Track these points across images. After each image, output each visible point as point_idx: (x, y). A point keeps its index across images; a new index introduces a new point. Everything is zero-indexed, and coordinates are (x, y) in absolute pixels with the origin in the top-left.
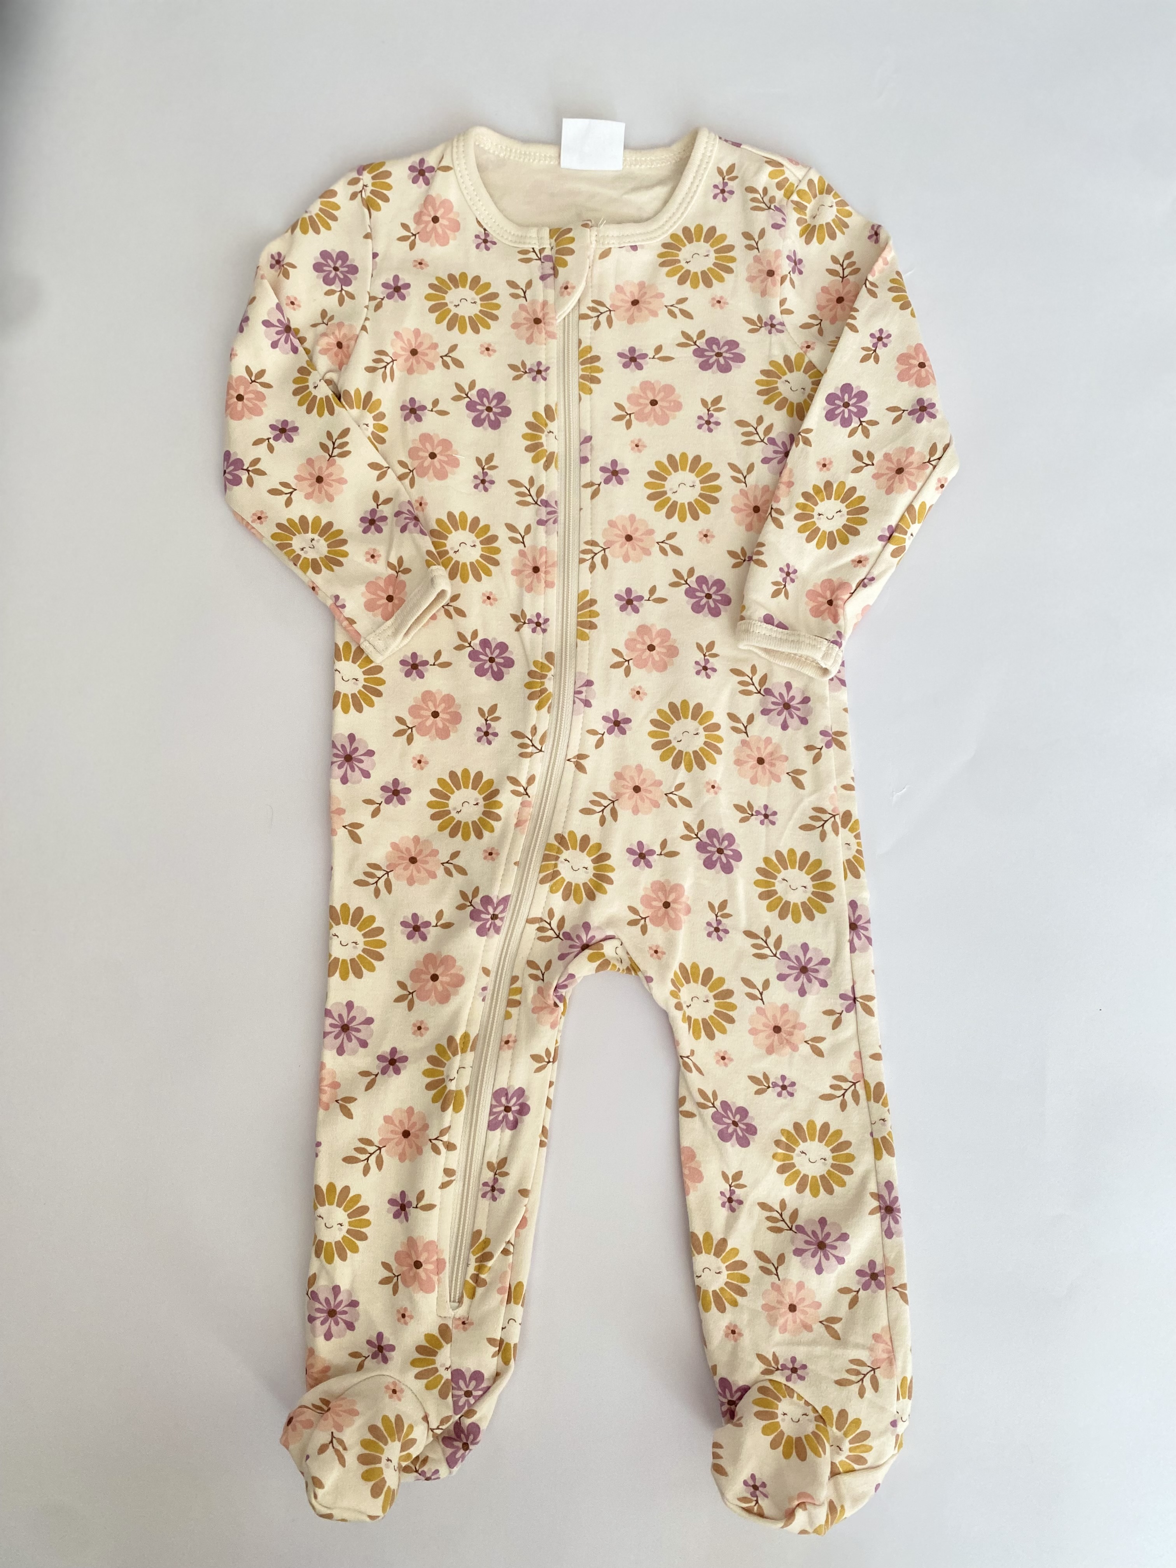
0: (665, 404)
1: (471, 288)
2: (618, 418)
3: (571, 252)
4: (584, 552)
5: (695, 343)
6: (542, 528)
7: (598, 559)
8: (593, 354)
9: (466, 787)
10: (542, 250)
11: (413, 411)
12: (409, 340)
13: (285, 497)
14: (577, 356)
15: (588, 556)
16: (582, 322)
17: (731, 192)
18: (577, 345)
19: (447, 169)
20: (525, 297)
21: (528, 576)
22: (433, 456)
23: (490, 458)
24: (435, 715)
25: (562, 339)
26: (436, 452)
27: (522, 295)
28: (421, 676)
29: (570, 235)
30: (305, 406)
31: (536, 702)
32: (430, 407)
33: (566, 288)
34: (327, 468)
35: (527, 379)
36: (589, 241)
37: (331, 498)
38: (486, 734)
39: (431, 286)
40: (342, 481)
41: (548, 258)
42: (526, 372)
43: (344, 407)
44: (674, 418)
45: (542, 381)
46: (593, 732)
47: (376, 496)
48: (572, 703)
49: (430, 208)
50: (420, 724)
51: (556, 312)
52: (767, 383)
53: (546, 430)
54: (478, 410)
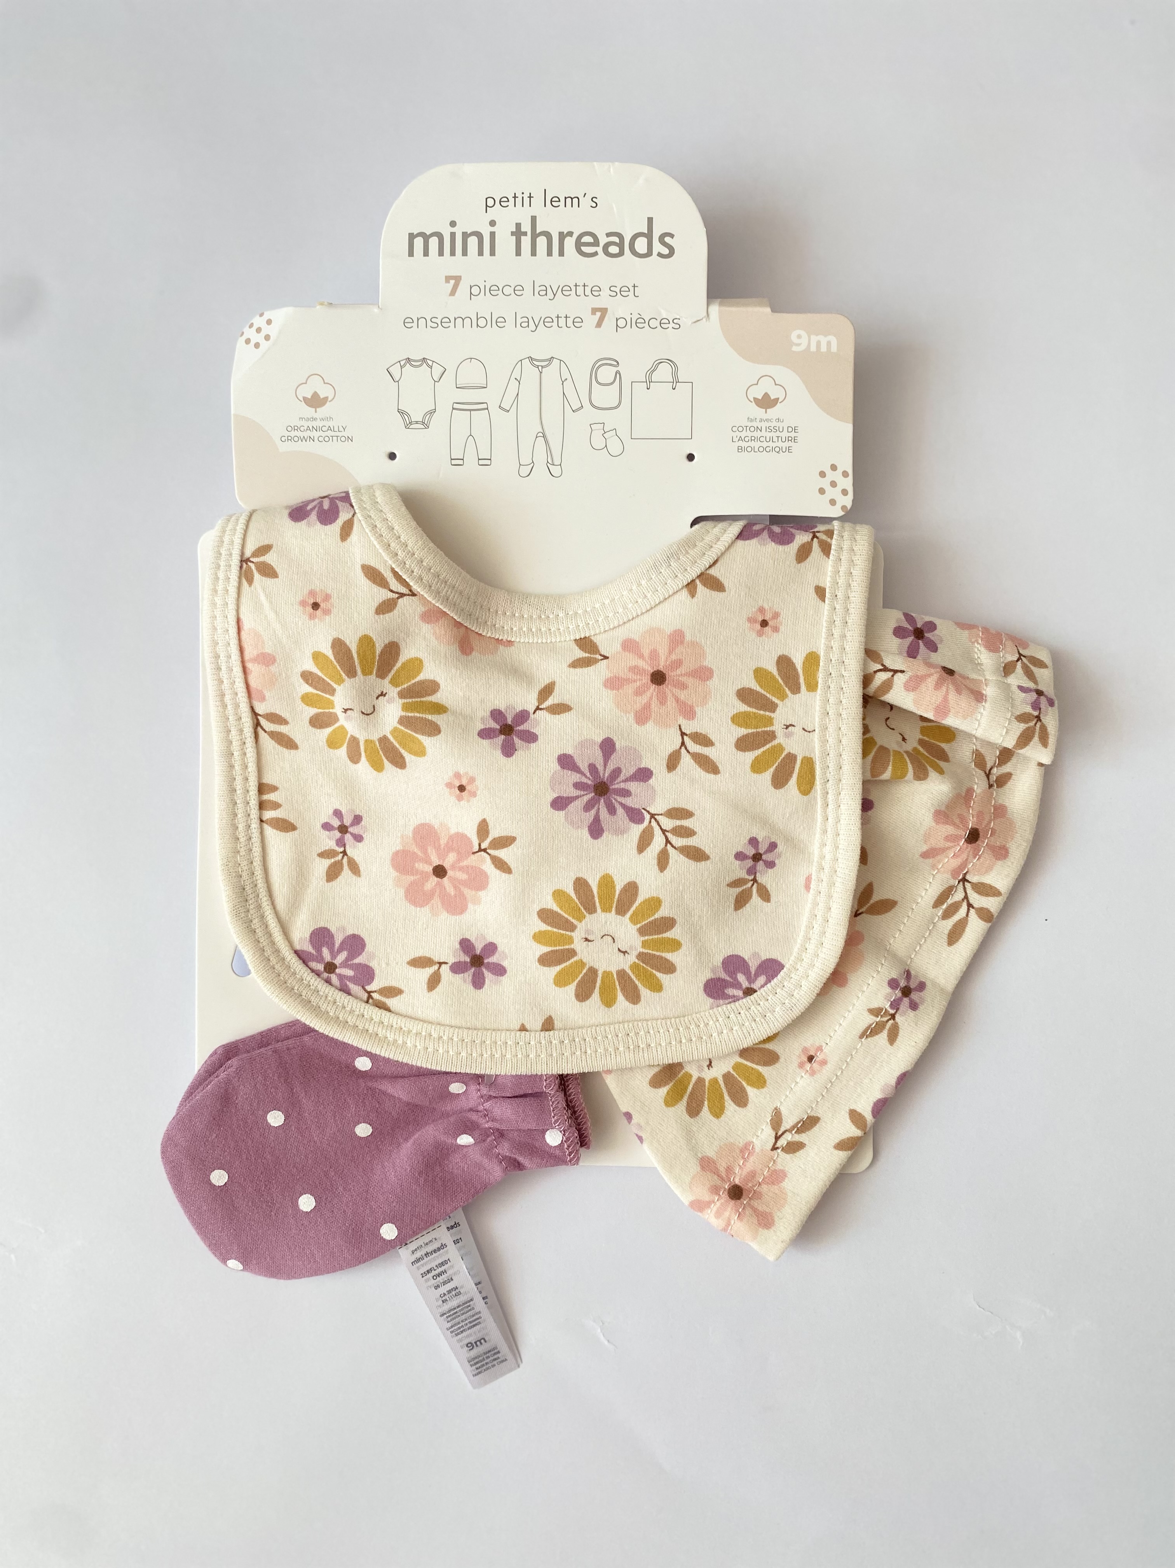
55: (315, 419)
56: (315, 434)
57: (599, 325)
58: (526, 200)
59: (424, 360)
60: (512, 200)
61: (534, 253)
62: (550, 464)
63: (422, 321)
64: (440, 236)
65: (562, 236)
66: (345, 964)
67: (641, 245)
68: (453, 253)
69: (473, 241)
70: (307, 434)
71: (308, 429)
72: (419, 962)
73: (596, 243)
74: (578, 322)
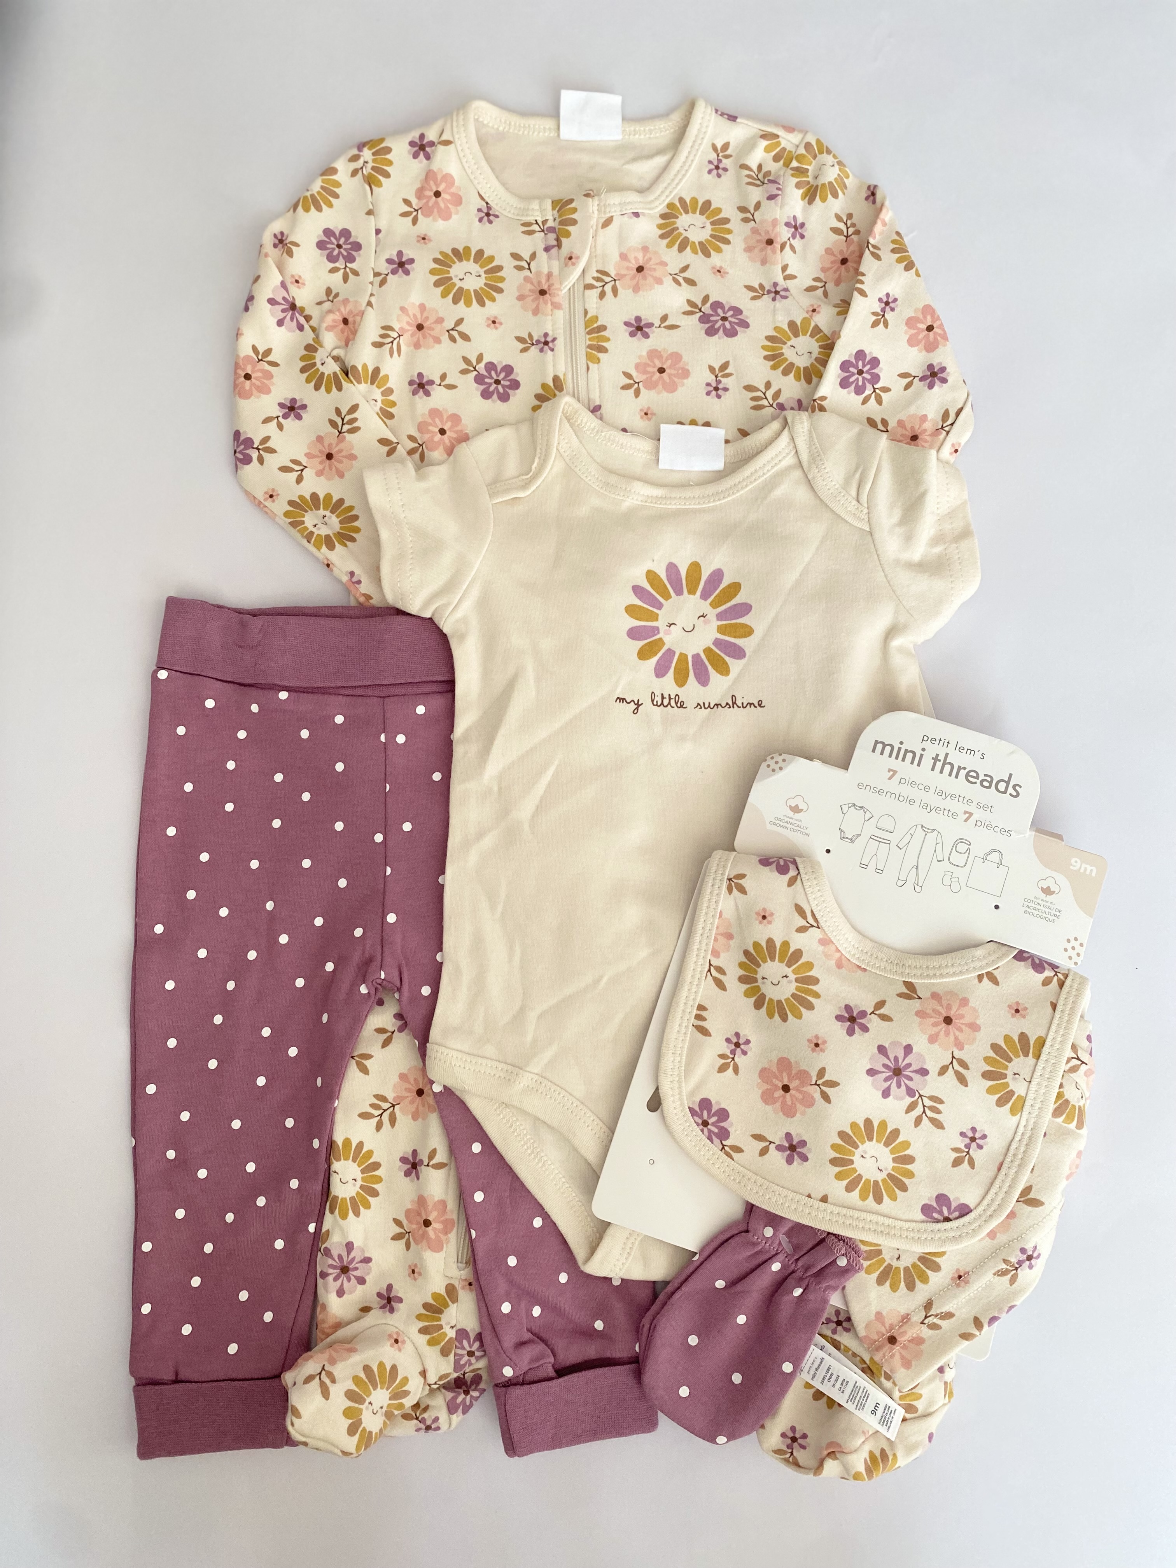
0: (673, 372)
1: (476, 261)
2: (626, 387)
3: (574, 222)
5: (700, 310)
8: (599, 323)
10: (545, 222)
11: (421, 386)
12: (414, 315)
13: (296, 474)
14: (583, 327)
16: (588, 292)
17: (726, 169)
18: (583, 316)
19: (447, 143)
20: (529, 269)
22: (442, 432)
25: (567, 310)
26: (446, 428)
27: (527, 266)
29: (573, 205)
30: (313, 383)
32: (438, 381)
33: (570, 258)
34: (337, 445)
35: (534, 350)
36: (591, 211)
37: (341, 474)
39: (436, 261)
40: (352, 457)
41: (552, 230)
42: (533, 344)
43: (352, 382)
44: (683, 385)
45: (549, 352)
49: (432, 183)
51: (561, 283)
52: (772, 349)
54: (486, 383)
55: (792, 818)
56: (789, 826)
57: (966, 820)
58: (946, 744)
59: (863, 807)
60: (938, 741)
61: (941, 772)
62: (916, 884)
63: (868, 788)
64: (892, 747)
65: (960, 768)
66: (713, 1124)
67: (1002, 786)
68: (897, 758)
69: (910, 755)
70: (785, 824)
71: (787, 822)
72: (758, 1137)
73: (977, 778)
74: (954, 815)
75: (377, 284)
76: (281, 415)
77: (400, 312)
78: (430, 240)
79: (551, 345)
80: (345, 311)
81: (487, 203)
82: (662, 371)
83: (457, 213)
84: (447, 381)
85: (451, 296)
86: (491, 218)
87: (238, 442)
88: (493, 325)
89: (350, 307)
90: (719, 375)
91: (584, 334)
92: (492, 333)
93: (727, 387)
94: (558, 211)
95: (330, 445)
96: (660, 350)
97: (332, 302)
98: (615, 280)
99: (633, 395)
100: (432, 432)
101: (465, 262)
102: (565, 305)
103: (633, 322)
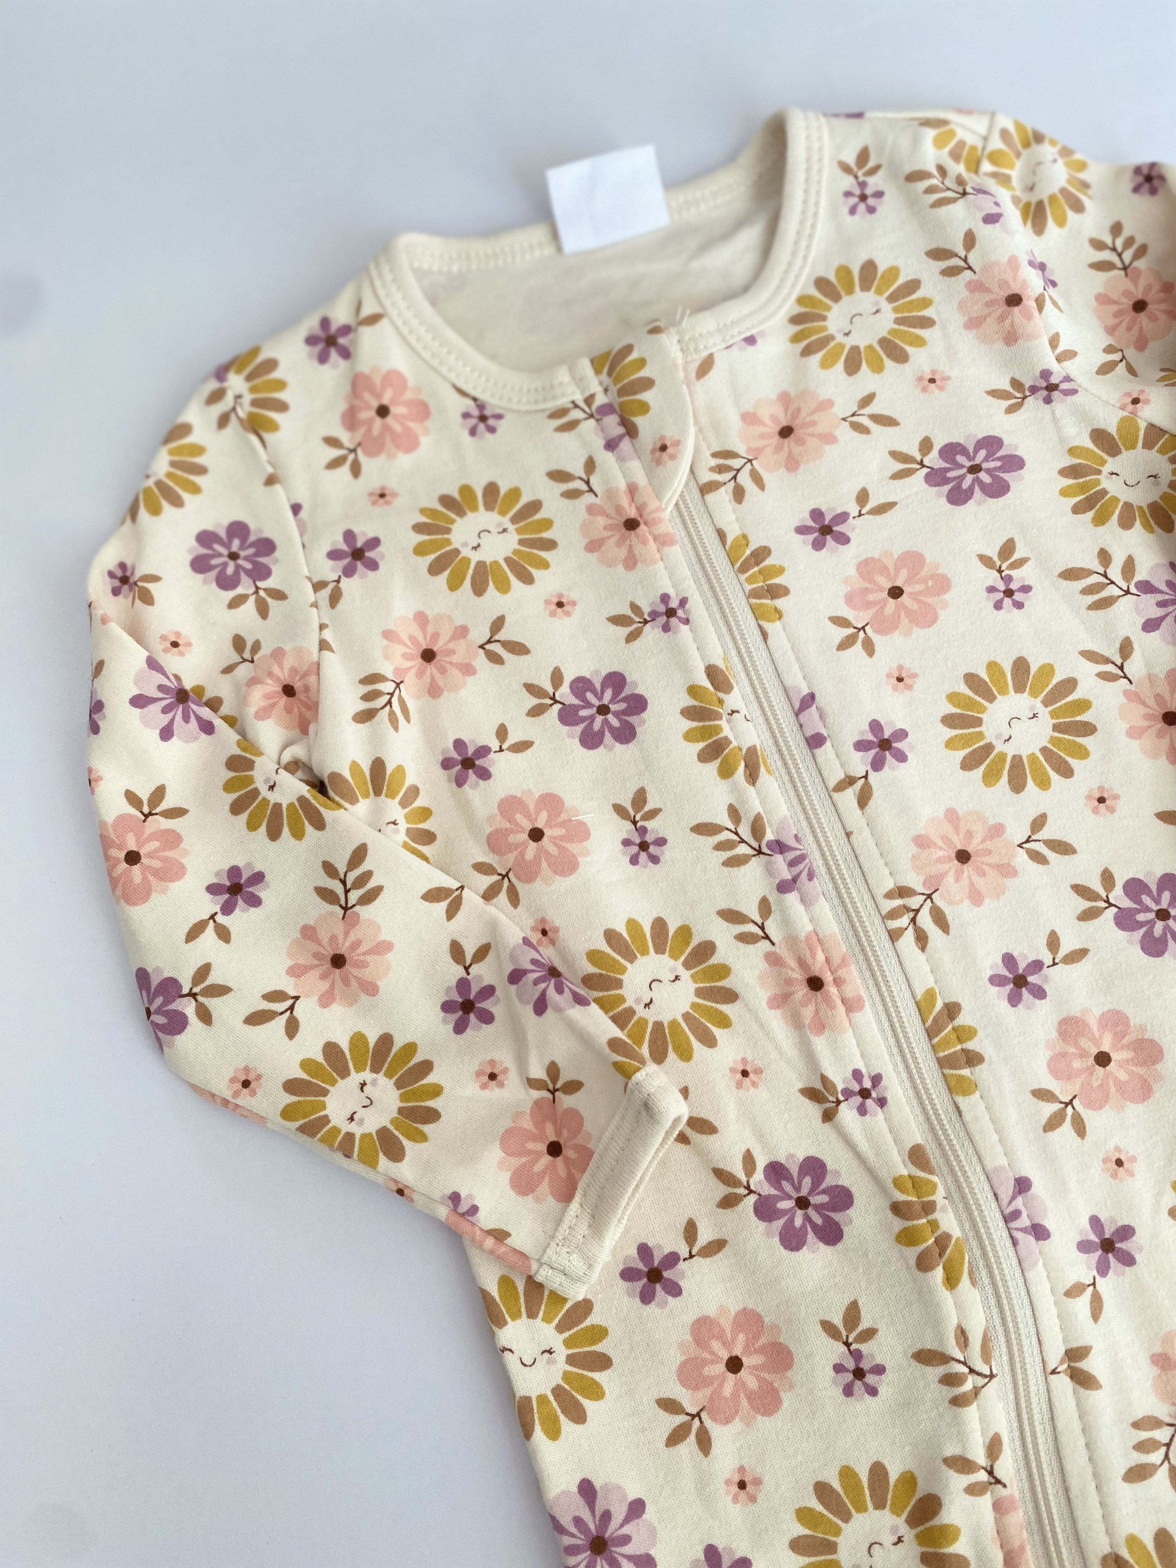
0: (919, 587)
1: (489, 507)
2: (846, 644)
3: (648, 383)
4: (893, 914)
5: (922, 464)
6: (792, 898)
7: (925, 920)
8: (753, 546)
9: (861, 1508)
10: (589, 400)
11: (468, 763)
12: (412, 638)
13: (283, 1019)
14: (726, 561)
15: (904, 921)
16: (710, 498)
17: (879, 194)
18: (717, 541)
19: (374, 319)
20: (591, 490)
21: (805, 1003)
22: (536, 835)
23: (640, 798)
24: (734, 1365)
25: (686, 540)
26: (540, 825)
27: (584, 487)
28: (675, 1290)
29: (634, 355)
30: (263, 829)
31: (939, 1273)
32: (495, 745)
33: (663, 448)
34: (347, 934)
35: (651, 632)
36: (670, 356)
37: (371, 989)
38: (859, 1374)
39: (418, 528)
40: (383, 948)
41: (607, 409)
42: (646, 622)
43: (340, 806)
44: (945, 605)
45: (684, 628)
46: (1075, 1291)
47: (456, 951)
48: (1009, 1243)
49: (367, 396)
50: (711, 1399)
51: (659, 498)
52: (1083, 488)
53: (724, 711)
54: (583, 719)
75: (324, 602)
76: (217, 908)
77: (385, 642)
78: (395, 495)
79: (680, 613)
80: (283, 674)
81: (475, 399)
82: (896, 592)
83: (427, 432)
84: (511, 740)
85: (467, 583)
86: (491, 422)
87: (148, 993)
88: (559, 610)
89: (289, 662)
90: (1004, 567)
91: (732, 574)
92: (563, 625)
93: (1026, 583)
94: (610, 374)
95: (333, 938)
96: (877, 556)
97: (252, 661)
98: (750, 461)
99: (864, 654)
100: (517, 845)
101: (470, 515)
102: (679, 533)
103: (810, 523)
